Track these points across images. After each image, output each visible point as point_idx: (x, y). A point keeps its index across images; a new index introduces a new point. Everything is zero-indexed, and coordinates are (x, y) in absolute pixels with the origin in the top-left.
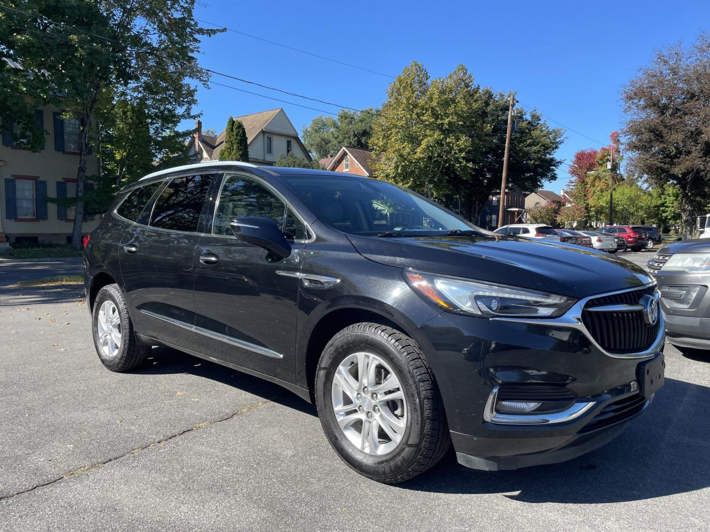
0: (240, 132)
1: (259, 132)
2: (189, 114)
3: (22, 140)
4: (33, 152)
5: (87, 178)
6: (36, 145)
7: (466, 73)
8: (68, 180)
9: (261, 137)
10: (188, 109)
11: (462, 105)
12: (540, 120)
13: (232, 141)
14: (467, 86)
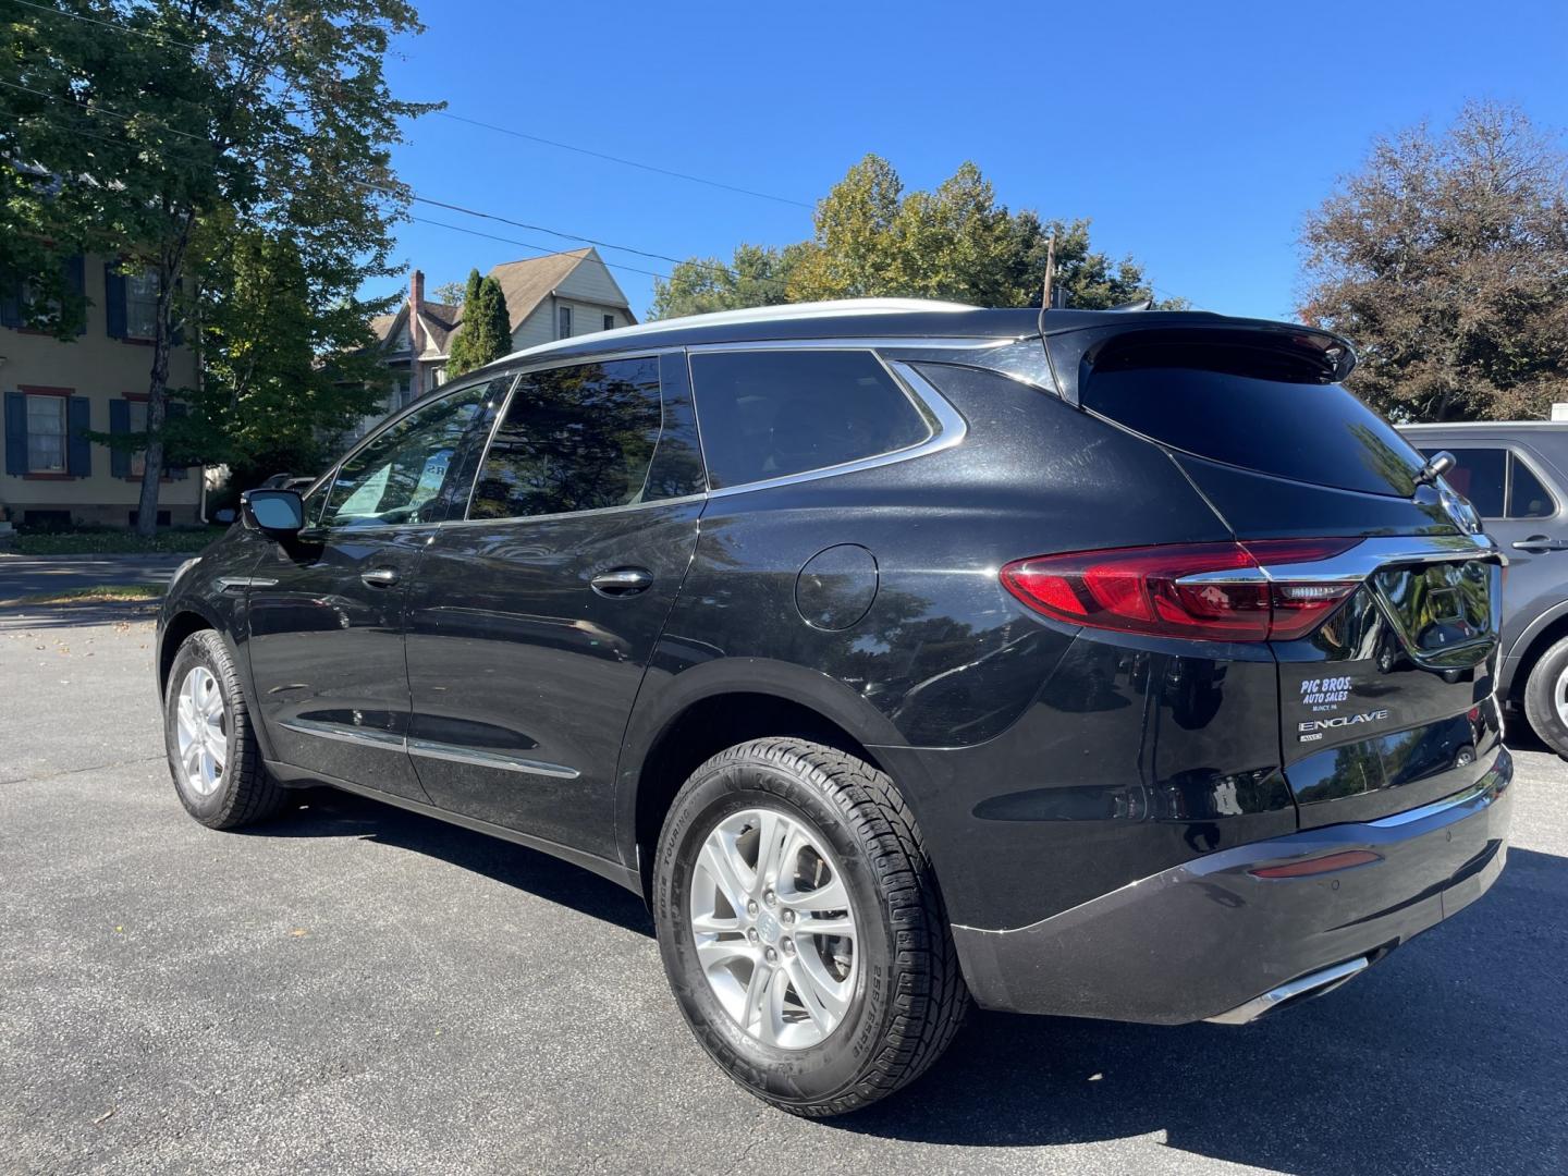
0: (494, 301)
1: (544, 299)
2: (381, 265)
3: (40, 317)
4: (62, 340)
5: (171, 393)
6: (67, 327)
7: (979, 180)
8: (132, 397)
9: (548, 307)
10: (379, 257)
11: (968, 250)
12: (1139, 280)
13: (476, 320)
14: (980, 208)
